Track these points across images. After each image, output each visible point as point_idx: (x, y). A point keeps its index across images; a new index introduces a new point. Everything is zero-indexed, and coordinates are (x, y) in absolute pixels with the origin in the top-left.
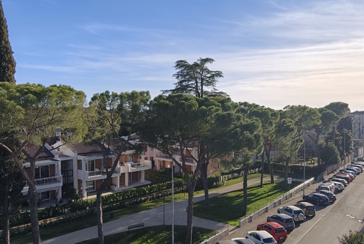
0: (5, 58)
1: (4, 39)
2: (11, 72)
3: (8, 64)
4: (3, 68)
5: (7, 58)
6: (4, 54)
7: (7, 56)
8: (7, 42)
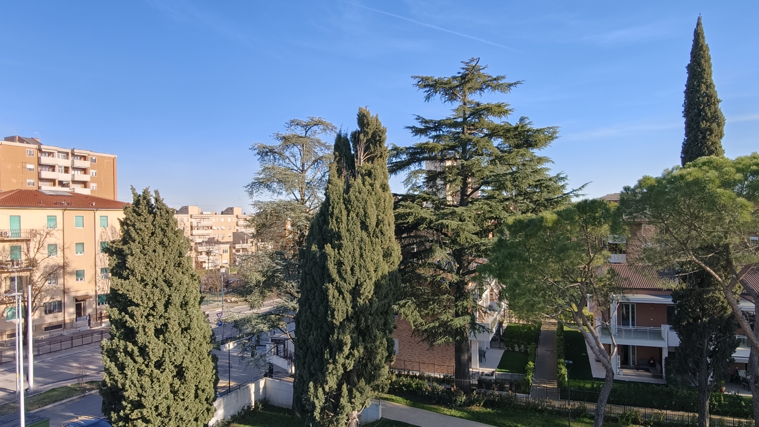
0: (706, 114)
1: (704, 81)
2: (715, 136)
3: (711, 123)
4: (701, 133)
5: (709, 114)
6: (703, 108)
7: (709, 110)
8: (709, 86)
